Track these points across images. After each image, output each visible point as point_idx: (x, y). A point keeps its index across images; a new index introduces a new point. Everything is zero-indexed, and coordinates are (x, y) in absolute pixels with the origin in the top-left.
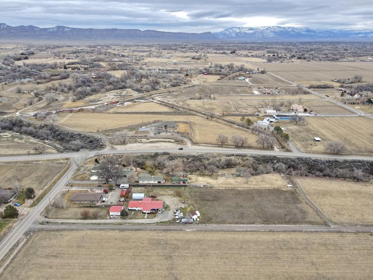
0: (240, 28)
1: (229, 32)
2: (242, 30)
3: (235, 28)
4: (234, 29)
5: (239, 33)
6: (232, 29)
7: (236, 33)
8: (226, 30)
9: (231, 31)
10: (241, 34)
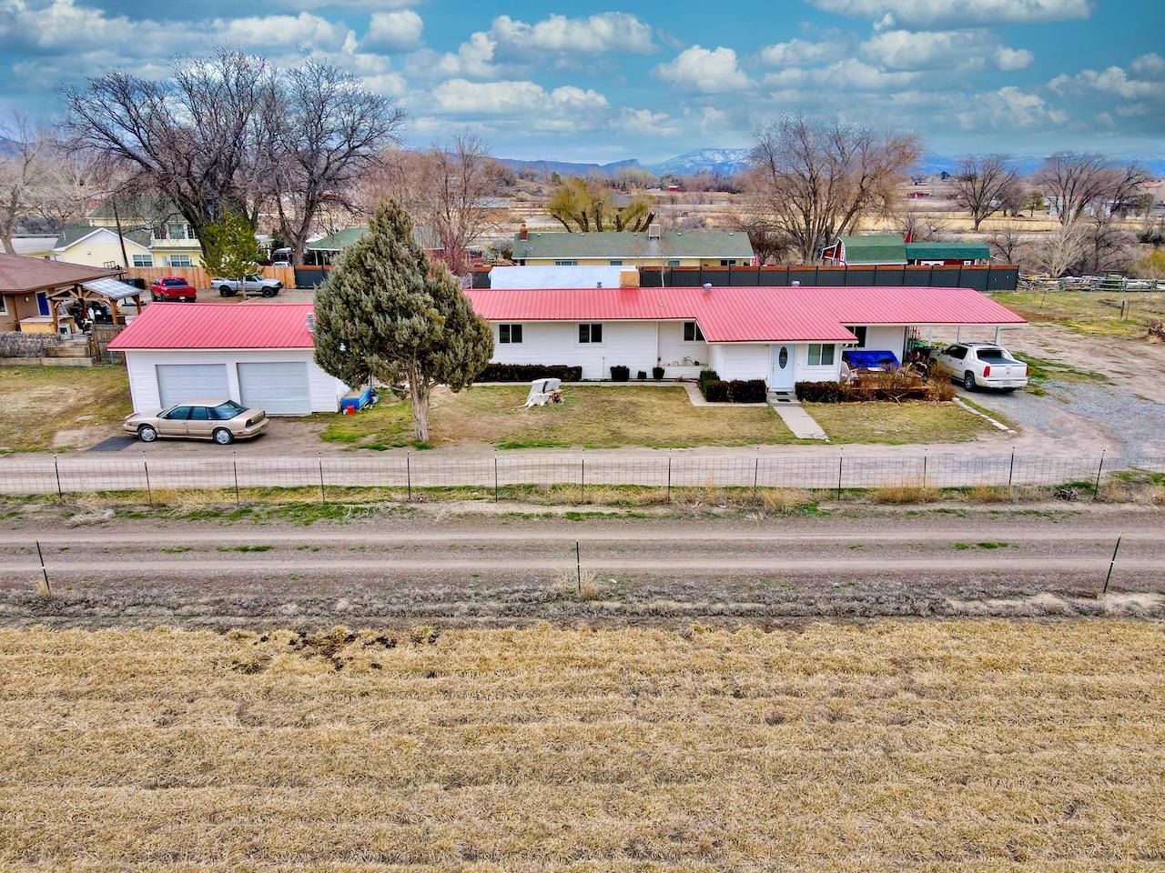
0: (727, 152)
1: (692, 161)
2: (732, 157)
3: (710, 150)
4: (708, 154)
5: (724, 164)
6: (701, 154)
7: (714, 165)
8: (683, 157)
9: (698, 158)
10: (729, 170)
